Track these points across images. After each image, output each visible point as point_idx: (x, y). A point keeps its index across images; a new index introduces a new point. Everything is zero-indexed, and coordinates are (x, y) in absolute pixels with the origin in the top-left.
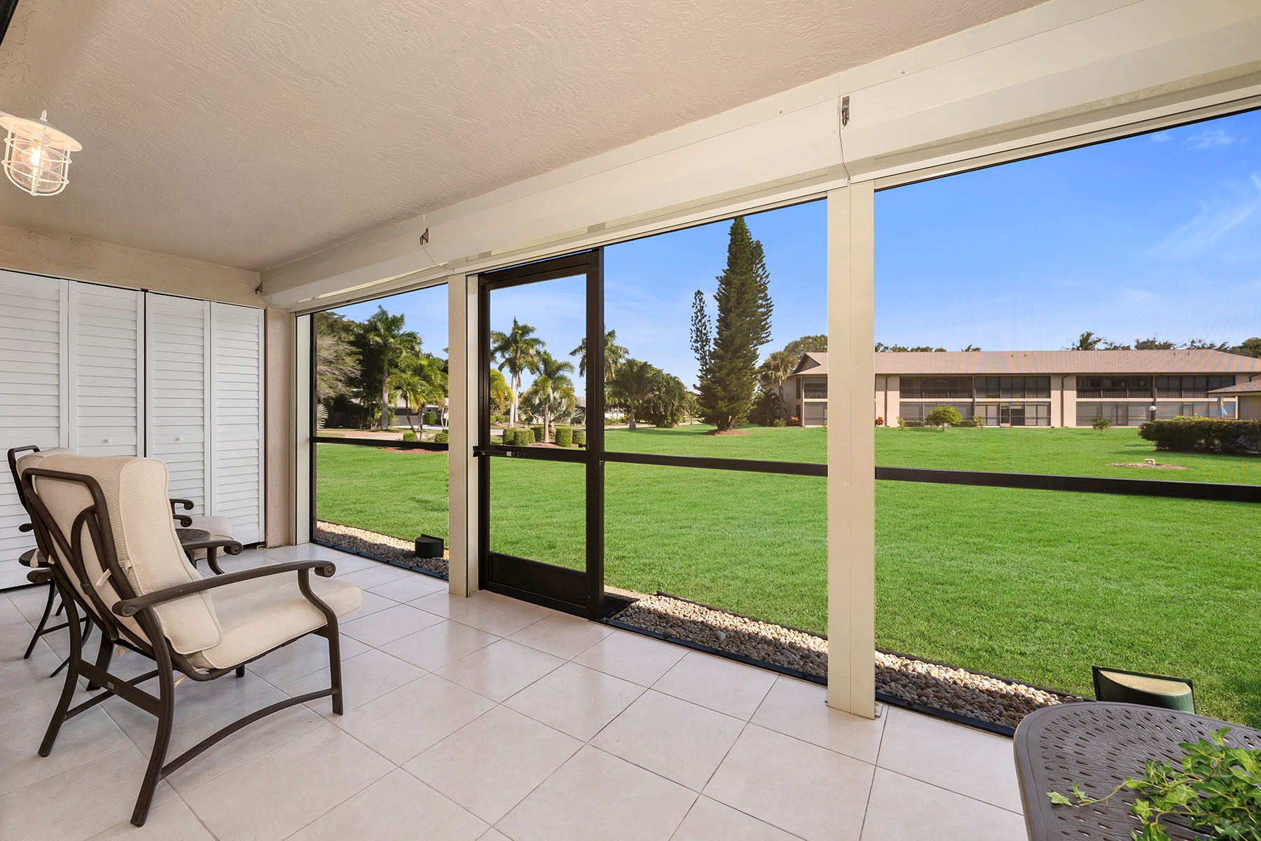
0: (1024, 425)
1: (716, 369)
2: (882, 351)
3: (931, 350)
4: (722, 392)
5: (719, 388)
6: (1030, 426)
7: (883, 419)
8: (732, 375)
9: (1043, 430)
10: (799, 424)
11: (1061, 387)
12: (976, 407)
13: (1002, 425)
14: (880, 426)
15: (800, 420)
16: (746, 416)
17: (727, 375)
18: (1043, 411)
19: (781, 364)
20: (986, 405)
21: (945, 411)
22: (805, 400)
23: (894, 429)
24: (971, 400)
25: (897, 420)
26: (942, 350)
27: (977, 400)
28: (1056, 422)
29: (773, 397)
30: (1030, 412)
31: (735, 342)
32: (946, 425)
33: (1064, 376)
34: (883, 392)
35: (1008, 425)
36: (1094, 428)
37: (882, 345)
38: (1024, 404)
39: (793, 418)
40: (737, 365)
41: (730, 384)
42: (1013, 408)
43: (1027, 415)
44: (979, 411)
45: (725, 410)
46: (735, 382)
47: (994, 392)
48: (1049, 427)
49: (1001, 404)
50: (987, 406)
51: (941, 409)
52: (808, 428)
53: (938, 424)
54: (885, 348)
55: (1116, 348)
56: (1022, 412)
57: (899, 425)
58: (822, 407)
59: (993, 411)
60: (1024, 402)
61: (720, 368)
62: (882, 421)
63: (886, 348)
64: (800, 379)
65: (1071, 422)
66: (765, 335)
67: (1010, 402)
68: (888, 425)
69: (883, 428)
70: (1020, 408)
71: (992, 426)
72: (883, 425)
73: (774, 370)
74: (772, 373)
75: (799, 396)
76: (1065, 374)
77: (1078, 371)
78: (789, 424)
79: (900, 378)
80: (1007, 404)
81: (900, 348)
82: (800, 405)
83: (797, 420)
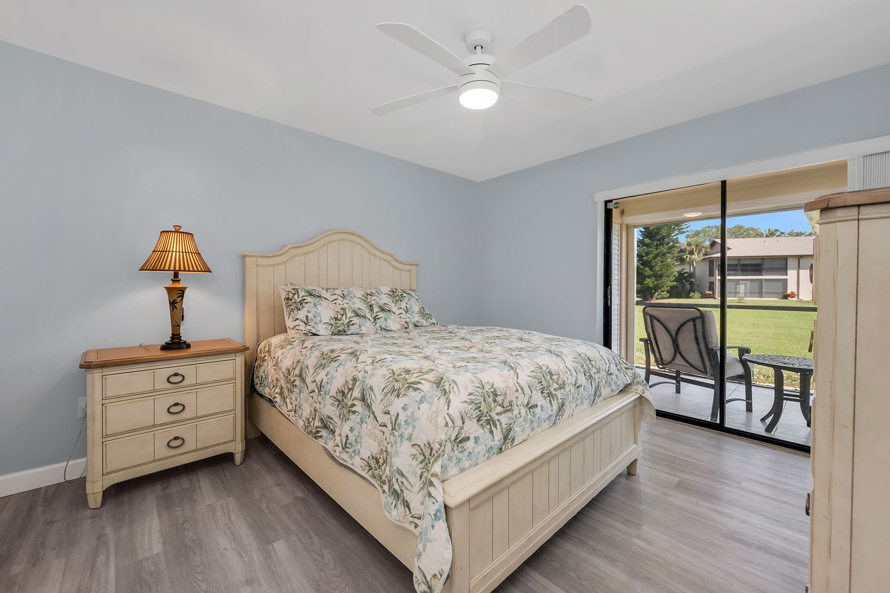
1: (644, 254)
4: (650, 272)
5: (647, 269)
7: (796, 294)
8: (659, 258)
10: (712, 296)
14: (793, 299)
15: (714, 294)
16: (667, 290)
17: (654, 258)
19: (696, 250)
23: (808, 302)
25: (810, 295)
29: (686, 275)
31: (661, 232)
34: (796, 271)
39: (708, 292)
40: (663, 250)
41: (656, 265)
45: (651, 285)
46: (660, 264)
54: (781, 233)
58: (735, 283)
61: (647, 254)
63: (783, 233)
64: (713, 260)
66: (686, 227)
68: (800, 298)
72: (796, 299)
73: (689, 253)
74: (687, 257)
78: (704, 296)
81: (797, 233)
82: (713, 282)
83: (711, 293)
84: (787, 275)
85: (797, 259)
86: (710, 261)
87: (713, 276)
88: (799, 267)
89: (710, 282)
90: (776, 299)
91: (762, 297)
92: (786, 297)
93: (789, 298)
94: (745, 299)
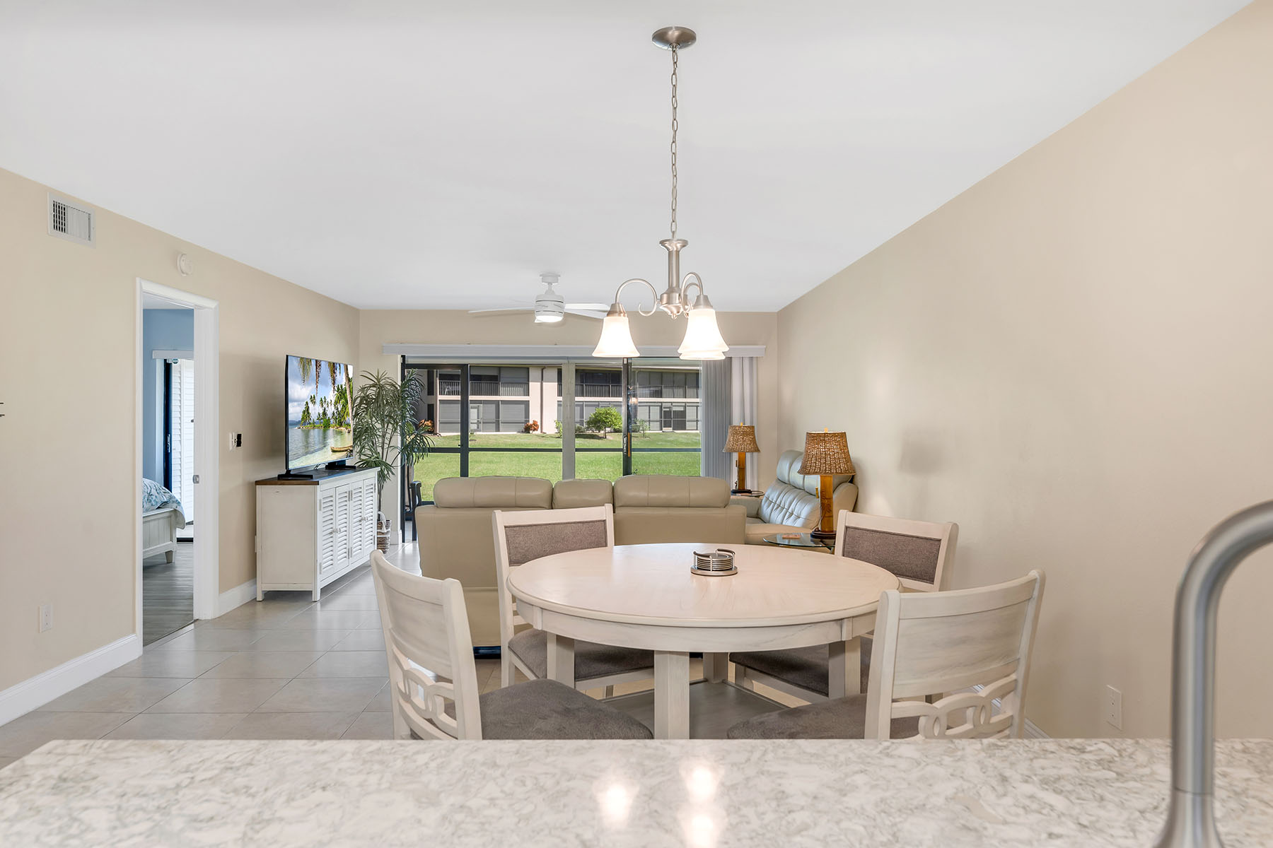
0: (685, 429)
7: (539, 424)
10: (433, 430)
12: (638, 408)
13: (664, 429)
14: (535, 432)
15: (434, 425)
20: (649, 405)
21: (606, 413)
22: (440, 397)
23: (550, 437)
25: (554, 425)
27: (640, 400)
32: (608, 429)
34: (539, 384)
35: (671, 429)
39: (426, 422)
42: (675, 409)
43: (688, 418)
44: (643, 413)
49: (663, 404)
51: (602, 410)
52: (444, 437)
53: (599, 429)
56: (683, 414)
57: (556, 431)
59: (655, 413)
62: (537, 425)
67: (672, 403)
68: (543, 430)
69: (538, 436)
70: (682, 409)
71: (654, 431)
72: (538, 432)
75: (431, 391)
82: (433, 405)
83: (430, 424)
84: (529, 394)
85: (541, 368)
87: (433, 395)
88: (542, 380)
89: (429, 405)
90: (515, 433)
91: (499, 431)
92: (527, 429)
93: (531, 432)
94: (478, 433)
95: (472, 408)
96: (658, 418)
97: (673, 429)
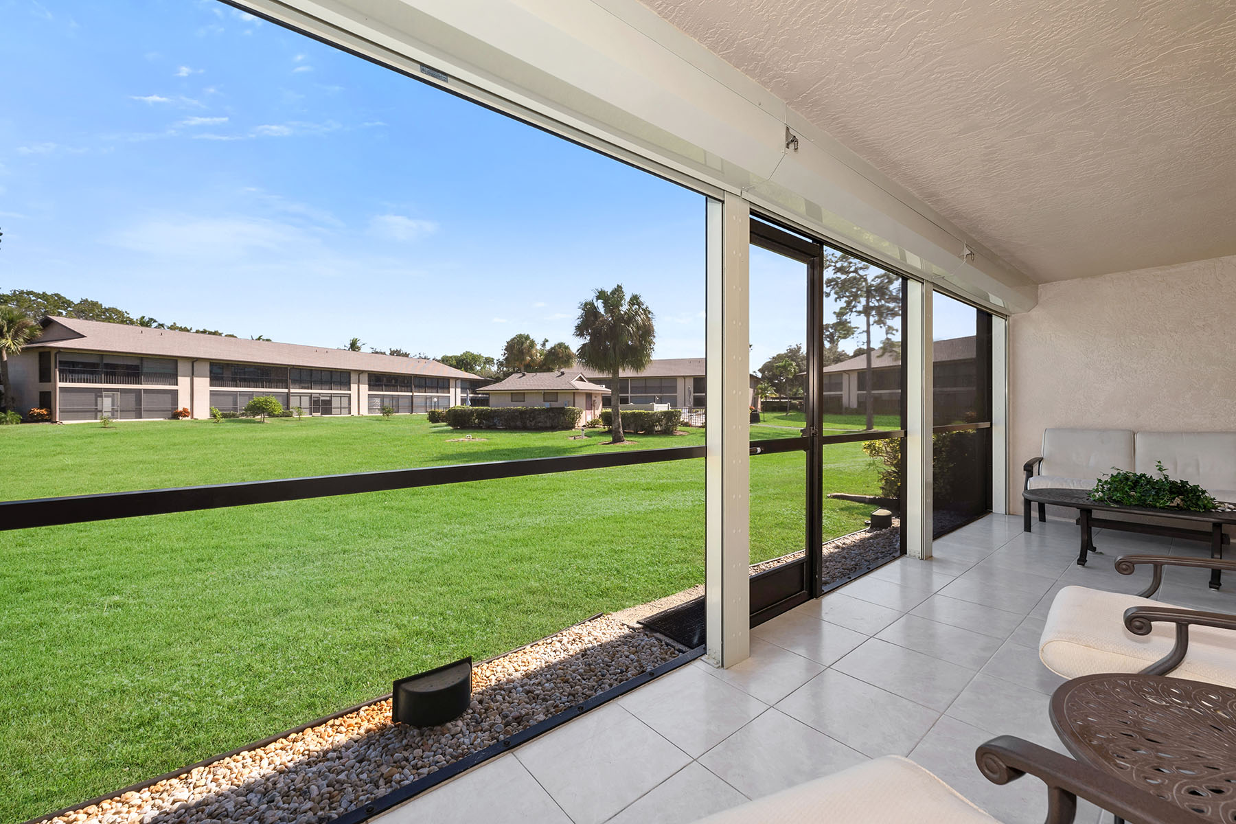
0: (331, 414)
2: (155, 328)
3: (220, 334)
6: (336, 415)
7: (189, 411)
9: (344, 418)
10: (49, 418)
11: (357, 381)
12: (291, 398)
13: (314, 414)
14: (186, 418)
15: (51, 413)
18: (345, 400)
21: (266, 401)
22: (60, 385)
23: (205, 422)
24: (286, 391)
25: (206, 412)
26: (232, 336)
27: (292, 391)
28: (354, 412)
30: (335, 402)
32: (265, 415)
33: (360, 372)
34: (188, 379)
35: (319, 414)
36: (383, 415)
37: (155, 321)
38: (331, 396)
42: (322, 398)
43: (333, 405)
44: (294, 402)
47: (308, 383)
48: (350, 415)
49: (313, 395)
50: (300, 396)
51: (262, 399)
52: (66, 425)
53: (256, 415)
54: (159, 324)
55: (377, 353)
56: (330, 402)
57: (208, 416)
59: (306, 402)
60: (331, 394)
62: (187, 412)
63: (161, 326)
64: (49, 352)
65: (364, 411)
67: (320, 394)
68: (195, 417)
69: (188, 421)
70: (328, 398)
71: (306, 415)
72: (189, 418)
75: (47, 379)
76: (360, 371)
77: (370, 369)
78: (29, 418)
79: (210, 363)
80: (318, 395)
81: (180, 327)
82: (50, 392)
83: (45, 413)
84: (177, 385)
85: (191, 364)
86: (41, 355)
87: (50, 381)
88: (193, 374)
89: (42, 393)
90: (162, 419)
91: (140, 418)
92: (176, 416)
93: (180, 418)
94: (113, 421)
95: (105, 397)
96: (308, 406)
97: (322, 414)
